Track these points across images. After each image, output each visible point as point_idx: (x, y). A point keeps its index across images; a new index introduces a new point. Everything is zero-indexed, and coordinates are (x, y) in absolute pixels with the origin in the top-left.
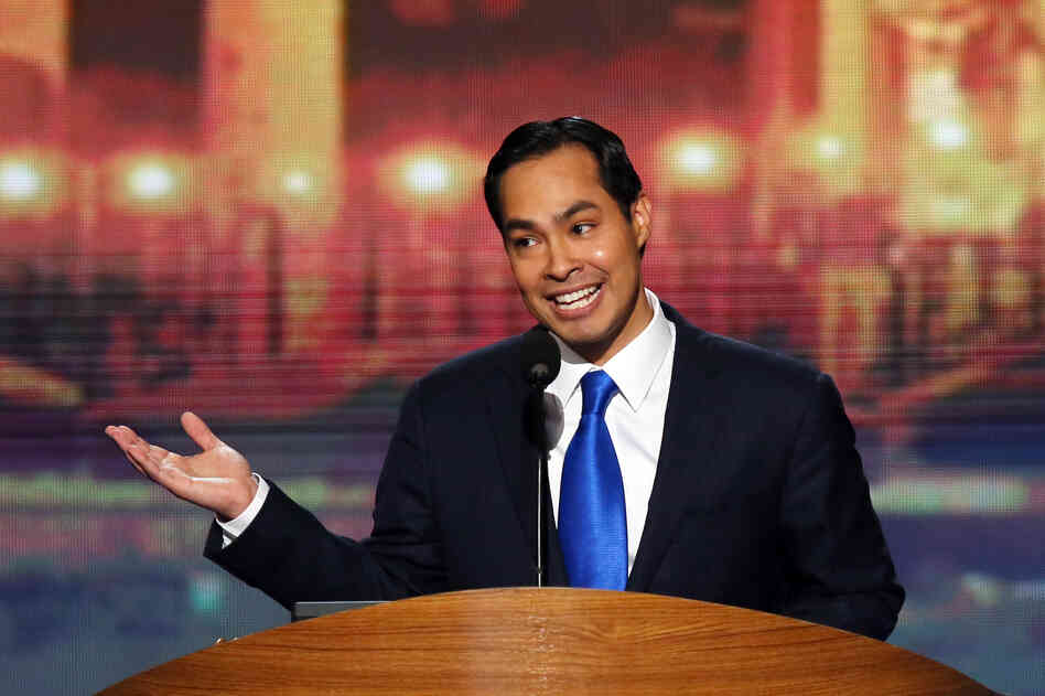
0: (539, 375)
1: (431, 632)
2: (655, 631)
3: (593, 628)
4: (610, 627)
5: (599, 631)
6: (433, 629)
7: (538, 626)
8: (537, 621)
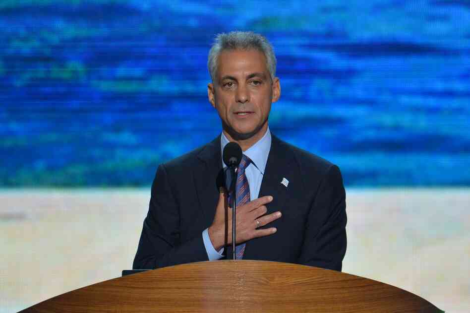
0: (233, 162)
1: (190, 280)
2: (292, 281)
3: (265, 279)
4: (272, 278)
5: (268, 280)
6: (191, 279)
7: (240, 278)
8: (239, 276)
